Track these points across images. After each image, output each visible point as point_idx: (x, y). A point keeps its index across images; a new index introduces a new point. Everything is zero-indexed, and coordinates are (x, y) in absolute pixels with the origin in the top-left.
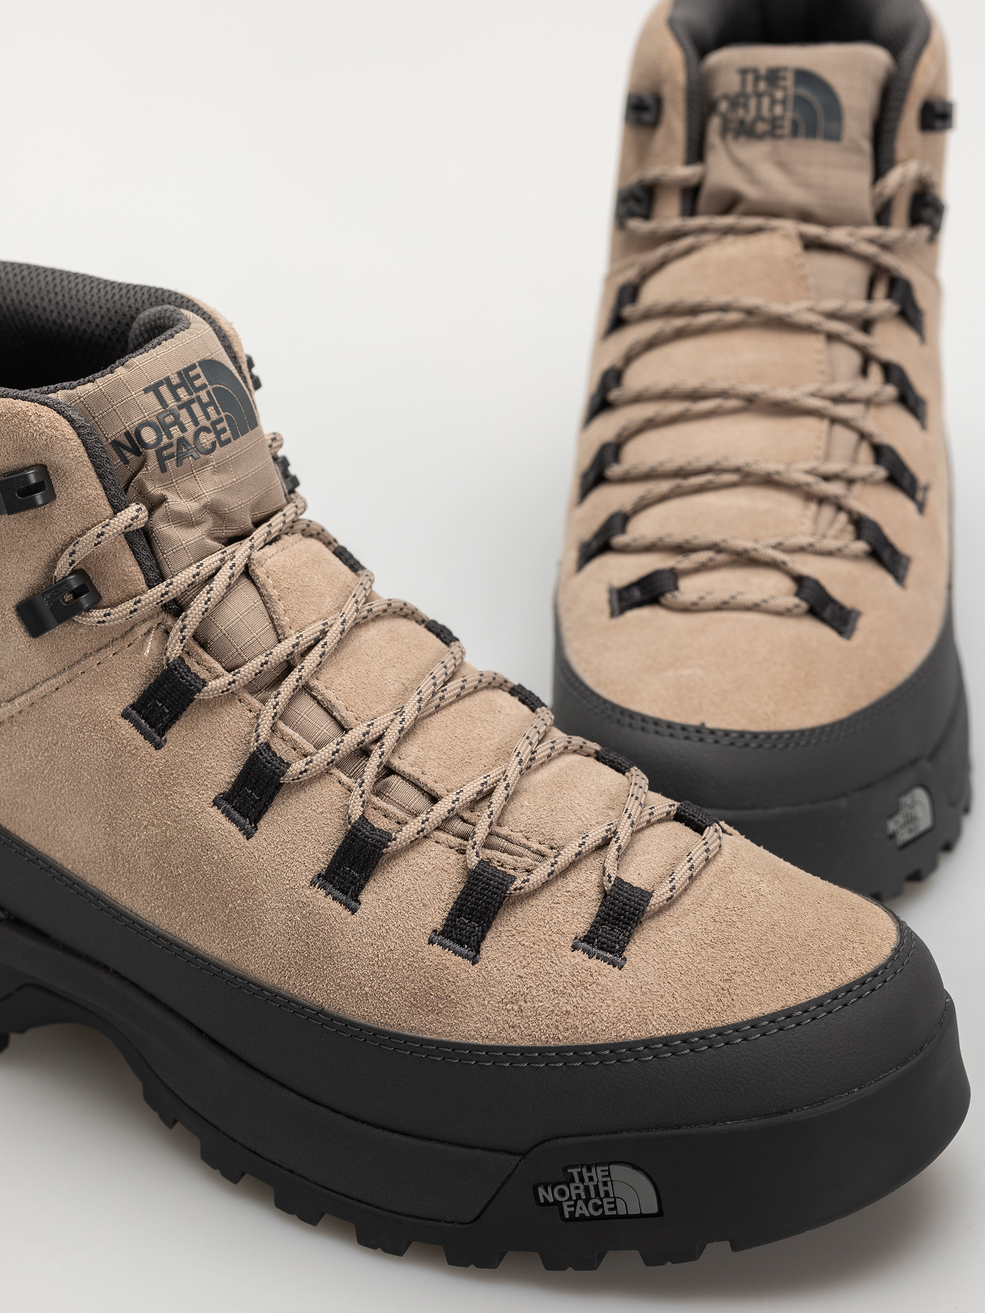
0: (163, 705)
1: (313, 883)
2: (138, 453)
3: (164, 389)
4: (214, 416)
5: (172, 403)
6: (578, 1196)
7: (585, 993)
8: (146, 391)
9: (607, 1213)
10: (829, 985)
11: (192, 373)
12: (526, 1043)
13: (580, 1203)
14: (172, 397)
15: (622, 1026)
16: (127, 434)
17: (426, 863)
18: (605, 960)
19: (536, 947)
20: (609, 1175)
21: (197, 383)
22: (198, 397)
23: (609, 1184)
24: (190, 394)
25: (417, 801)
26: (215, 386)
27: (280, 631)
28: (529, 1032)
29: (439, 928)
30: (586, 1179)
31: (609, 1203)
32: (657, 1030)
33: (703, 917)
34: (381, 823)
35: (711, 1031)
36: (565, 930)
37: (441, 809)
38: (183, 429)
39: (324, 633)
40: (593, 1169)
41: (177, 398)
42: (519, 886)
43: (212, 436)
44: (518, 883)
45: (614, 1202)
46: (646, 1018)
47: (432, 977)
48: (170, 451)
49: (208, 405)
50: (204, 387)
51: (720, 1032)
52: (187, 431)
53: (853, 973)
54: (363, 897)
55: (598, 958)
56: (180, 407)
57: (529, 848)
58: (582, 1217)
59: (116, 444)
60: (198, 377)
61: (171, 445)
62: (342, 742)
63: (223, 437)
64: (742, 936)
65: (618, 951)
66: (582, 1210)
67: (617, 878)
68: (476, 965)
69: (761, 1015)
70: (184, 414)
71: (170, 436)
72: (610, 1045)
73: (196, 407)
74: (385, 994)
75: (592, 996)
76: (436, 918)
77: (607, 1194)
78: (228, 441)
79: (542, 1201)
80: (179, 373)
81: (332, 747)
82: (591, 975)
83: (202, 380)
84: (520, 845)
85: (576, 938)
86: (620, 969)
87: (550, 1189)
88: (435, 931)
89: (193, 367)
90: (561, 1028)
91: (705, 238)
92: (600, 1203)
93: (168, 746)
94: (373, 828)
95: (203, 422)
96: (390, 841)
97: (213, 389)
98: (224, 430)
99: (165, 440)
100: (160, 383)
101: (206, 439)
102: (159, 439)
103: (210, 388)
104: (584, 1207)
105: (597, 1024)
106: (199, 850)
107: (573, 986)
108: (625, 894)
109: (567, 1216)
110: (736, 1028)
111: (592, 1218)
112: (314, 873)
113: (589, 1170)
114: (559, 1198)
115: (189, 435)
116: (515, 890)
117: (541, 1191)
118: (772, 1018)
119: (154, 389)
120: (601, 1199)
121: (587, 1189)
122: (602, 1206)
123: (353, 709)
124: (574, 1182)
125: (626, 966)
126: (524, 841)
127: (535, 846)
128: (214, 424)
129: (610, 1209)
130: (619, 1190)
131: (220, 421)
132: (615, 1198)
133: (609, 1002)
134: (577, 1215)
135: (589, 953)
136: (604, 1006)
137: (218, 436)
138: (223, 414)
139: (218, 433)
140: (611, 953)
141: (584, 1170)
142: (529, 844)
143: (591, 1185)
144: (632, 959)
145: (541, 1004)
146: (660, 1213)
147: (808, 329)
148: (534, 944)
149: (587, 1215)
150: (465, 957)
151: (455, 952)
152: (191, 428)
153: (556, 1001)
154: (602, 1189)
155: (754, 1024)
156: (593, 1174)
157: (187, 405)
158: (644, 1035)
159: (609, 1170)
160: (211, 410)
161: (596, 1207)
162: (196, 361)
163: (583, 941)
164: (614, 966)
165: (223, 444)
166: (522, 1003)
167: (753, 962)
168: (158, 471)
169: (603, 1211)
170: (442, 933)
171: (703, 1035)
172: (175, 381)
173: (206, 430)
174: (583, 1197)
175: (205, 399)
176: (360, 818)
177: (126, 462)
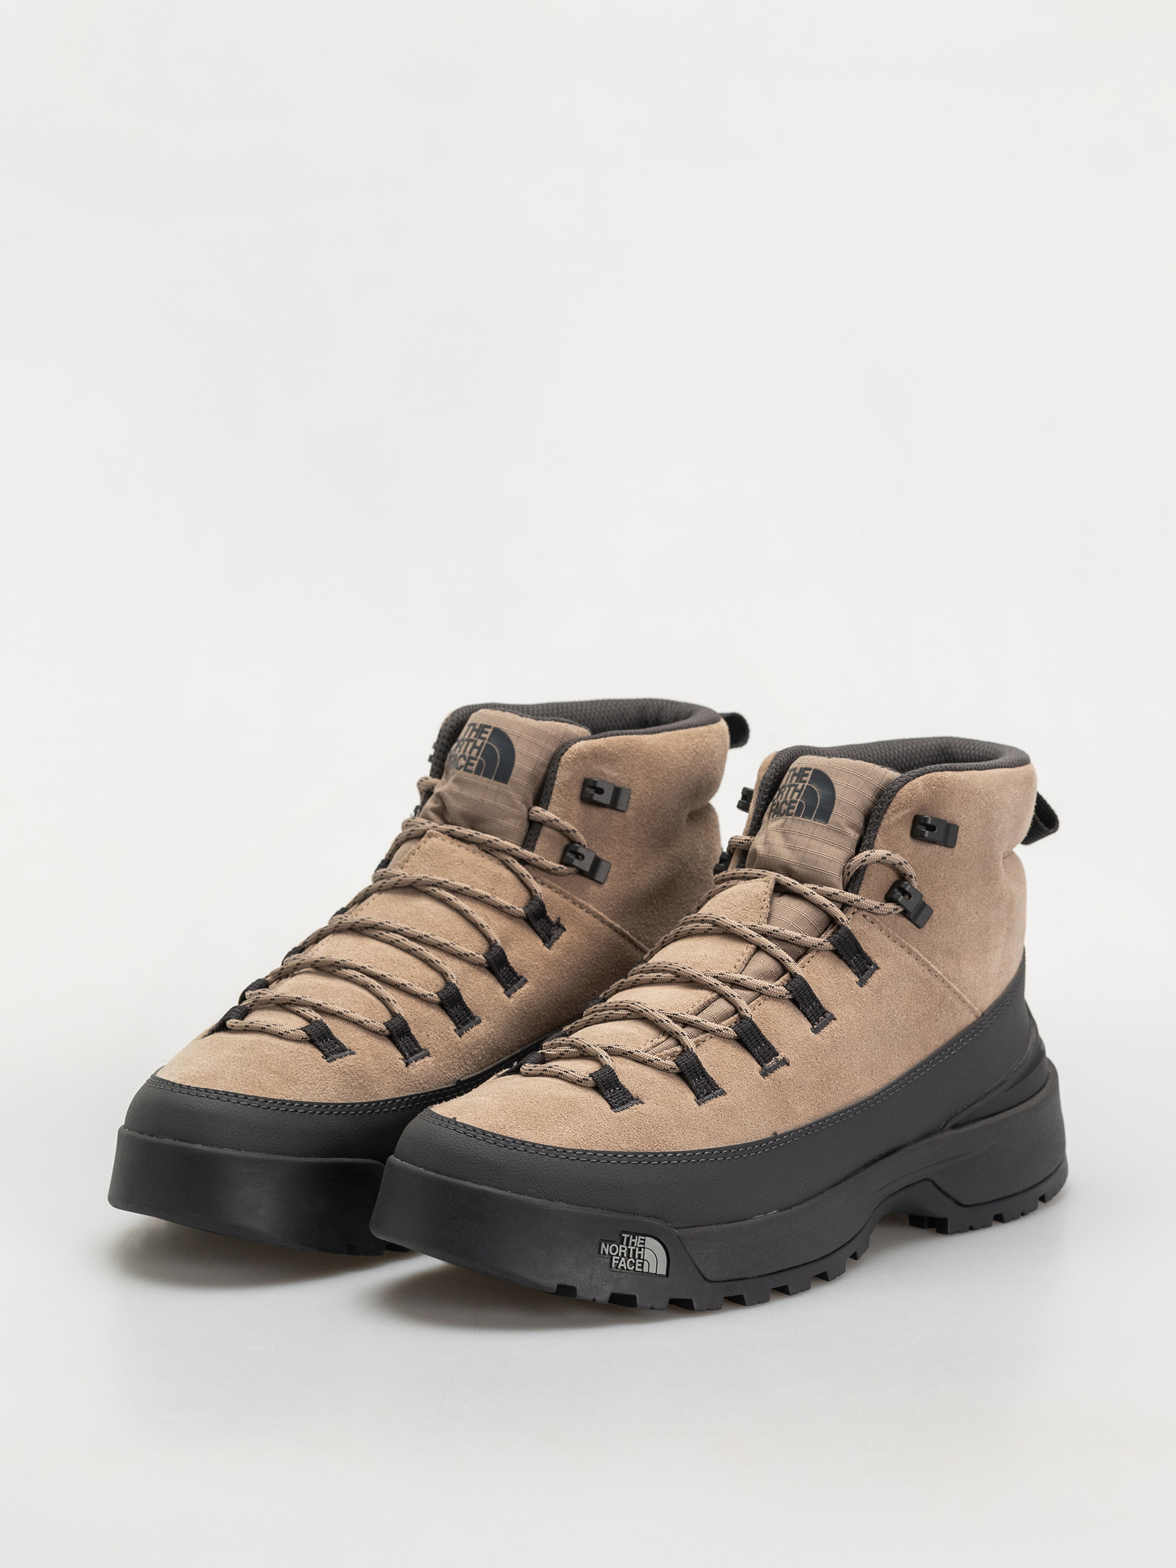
4: (474, 754)
11: (486, 729)
21: (483, 735)
22: (476, 741)
24: (475, 737)
26: (490, 743)
43: (464, 762)
49: (477, 748)
50: (484, 739)
60: (487, 733)
63: (469, 767)
73: (471, 744)
78: (470, 771)
80: (481, 724)
83: (487, 736)
89: (489, 727)
91: (732, 882)
95: (467, 753)
97: (487, 745)
98: (472, 765)
128: (471, 758)
131: (475, 759)
138: (479, 757)
139: (468, 763)
147: (742, 939)
157: (468, 740)
162: (494, 725)
165: (465, 770)
173: (464, 757)
175: (479, 744)
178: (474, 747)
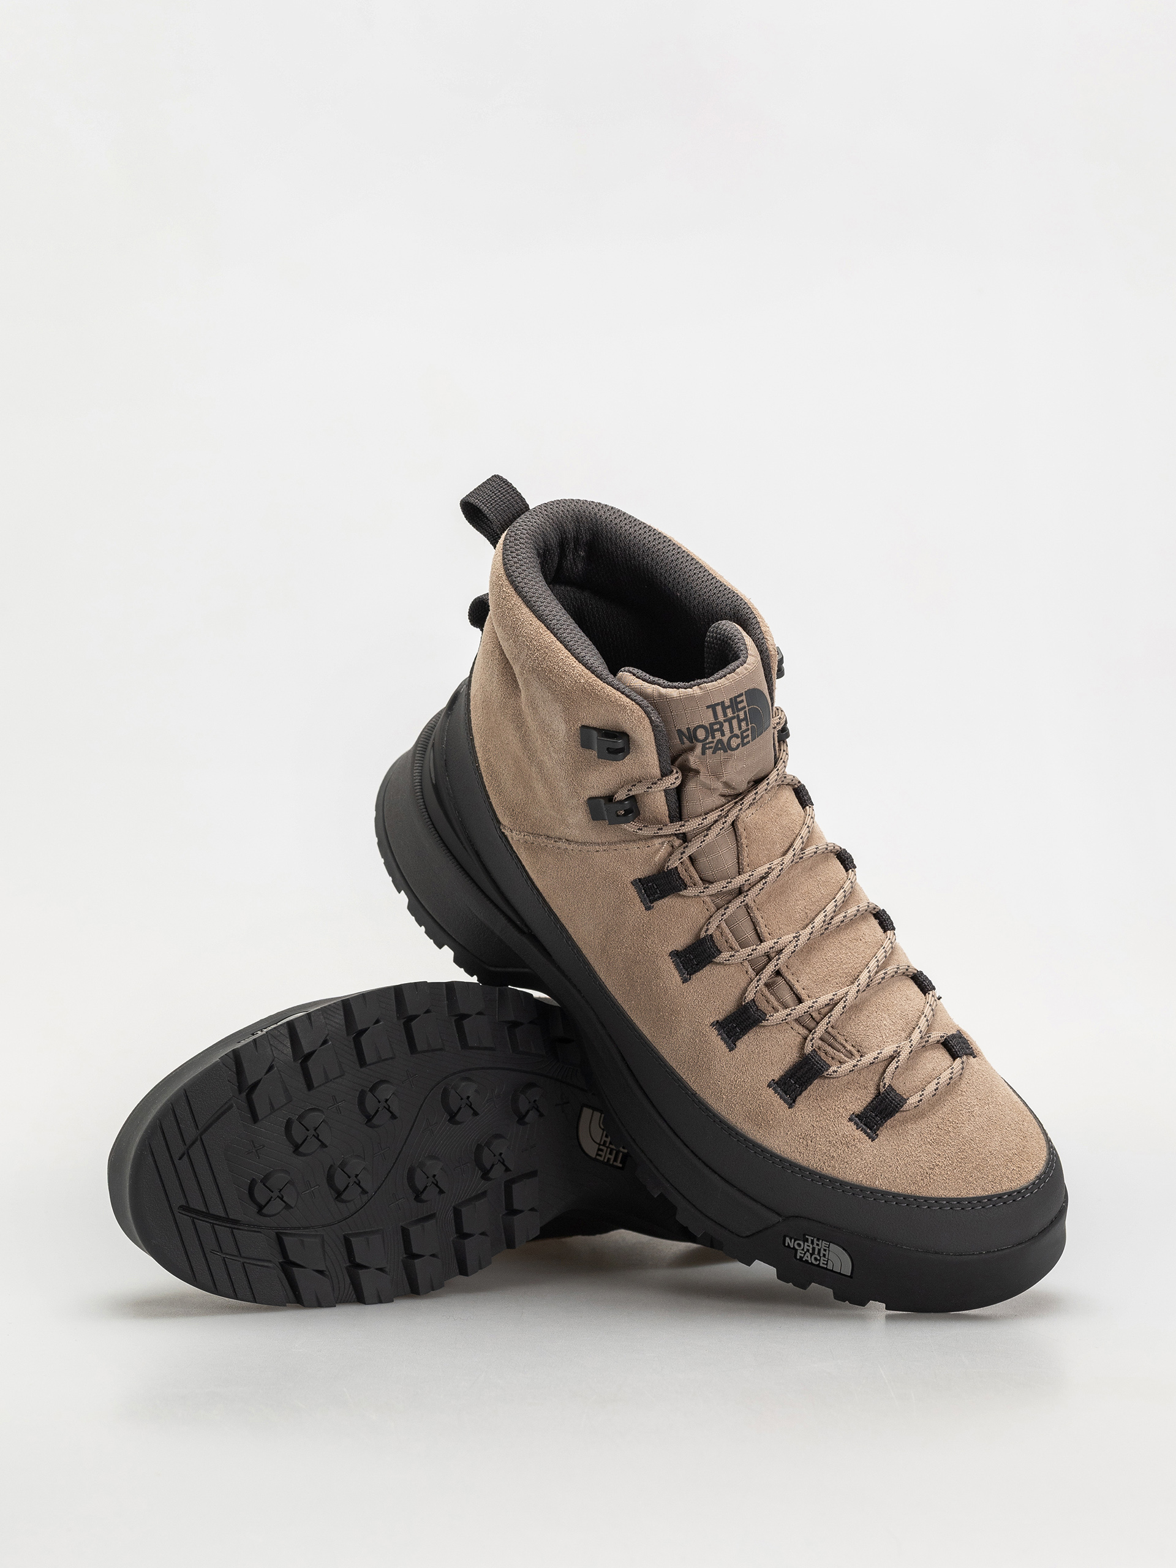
0: (657, 888)
1: (712, 1025)
2: (692, 742)
3: (719, 709)
4: (744, 727)
5: (721, 718)
6: (808, 1250)
7: (846, 1150)
8: (708, 707)
9: (821, 1265)
10: (990, 1190)
11: (739, 699)
12: (805, 1164)
13: (808, 1254)
14: (722, 714)
15: (861, 1176)
16: (688, 729)
17: (781, 1039)
18: (865, 1132)
19: (828, 1112)
20: (829, 1247)
21: (740, 706)
22: (738, 715)
23: (827, 1251)
24: (734, 713)
25: (788, 997)
26: (751, 707)
27: (741, 867)
28: (808, 1159)
29: (776, 1079)
30: (815, 1244)
31: (824, 1260)
32: (881, 1185)
33: (932, 1123)
34: (763, 1005)
35: (911, 1197)
36: (848, 1108)
37: (801, 1009)
38: (723, 734)
39: (768, 873)
40: (821, 1241)
41: (725, 715)
42: (830, 1073)
43: (739, 741)
44: (831, 1070)
45: (827, 1261)
46: (877, 1176)
47: (763, 1107)
48: (711, 745)
49: (743, 720)
50: (743, 708)
51: (916, 1198)
52: (725, 735)
53: (1006, 1186)
54: (738, 1044)
55: (861, 1130)
56: (725, 721)
57: (844, 1047)
58: (807, 1261)
59: (680, 732)
60: (742, 701)
61: (713, 742)
62: (755, 950)
64: (950, 1143)
65: (875, 1130)
66: (808, 1257)
67: (890, 1086)
68: (790, 1109)
69: (943, 1196)
70: (726, 726)
71: (714, 737)
72: (851, 1184)
74: (733, 1103)
75: (850, 1153)
76: (776, 1074)
77: (824, 1255)
78: (748, 742)
79: (787, 1245)
80: (731, 699)
81: (749, 950)
82: (854, 1140)
83: (745, 704)
84: (842, 1044)
85: (853, 1114)
86: (872, 1141)
87: (793, 1240)
88: (773, 1080)
89: (742, 694)
90: (826, 1164)
92: (819, 1258)
93: (654, 911)
94: (758, 1009)
95: (737, 731)
96: (764, 1020)
97: (749, 709)
98: (747, 736)
99: (710, 739)
100: (718, 704)
101: (734, 742)
102: (706, 738)
103: (747, 709)
104: (809, 1257)
105: (847, 1170)
106: (653, 977)
107: (841, 1143)
108: (890, 1099)
109: (798, 1257)
110: (926, 1199)
111: (812, 1264)
112: (715, 1020)
113: (818, 1240)
114: (796, 1247)
115: (725, 739)
116: (827, 1074)
117: (788, 1240)
118: (949, 1200)
119: (713, 707)
120: (820, 1257)
121: (814, 1249)
122: (820, 1260)
123: (770, 928)
124: (808, 1242)
125: (876, 1140)
126: (844, 1042)
127: (849, 1047)
128: (743, 732)
129: (823, 1264)
130: (832, 1256)
131: (748, 730)
132: (828, 1259)
133: (859, 1160)
134: (804, 1259)
135: (857, 1126)
136: (855, 1161)
137: (742, 741)
138: (750, 726)
139: (743, 738)
140: (870, 1130)
141: (815, 1239)
142: (846, 1045)
143: (817, 1248)
144: (881, 1137)
145: (819, 1146)
146: (851, 1277)
148: (828, 1110)
149: (810, 1262)
150: (785, 1101)
151: (781, 1097)
152: (728, 734)
153: (829, 1148)
154: (822, 1252)
155: (937, 1200)
156: (820, 1243)
157: (730, 721)
158: (873, 1186)
159: (829, 1245)
160: (743, 724)
161: (816, 1259)
162: (745, 690)
163: (856, 1117)
164: (869, 1138)
165: (745, 744)
166: (809, 1142)
167: (950, 1162)
168: (700, 754)
169: (819, 1264)
170: (777, 1083)
171: (906, 1197)
172: (727, 703)
173: (737, 736)
174: (811, 1252)
175: (742, 716)
176: (751, 1001)
177: (683, 743)
178: (740, 721)
